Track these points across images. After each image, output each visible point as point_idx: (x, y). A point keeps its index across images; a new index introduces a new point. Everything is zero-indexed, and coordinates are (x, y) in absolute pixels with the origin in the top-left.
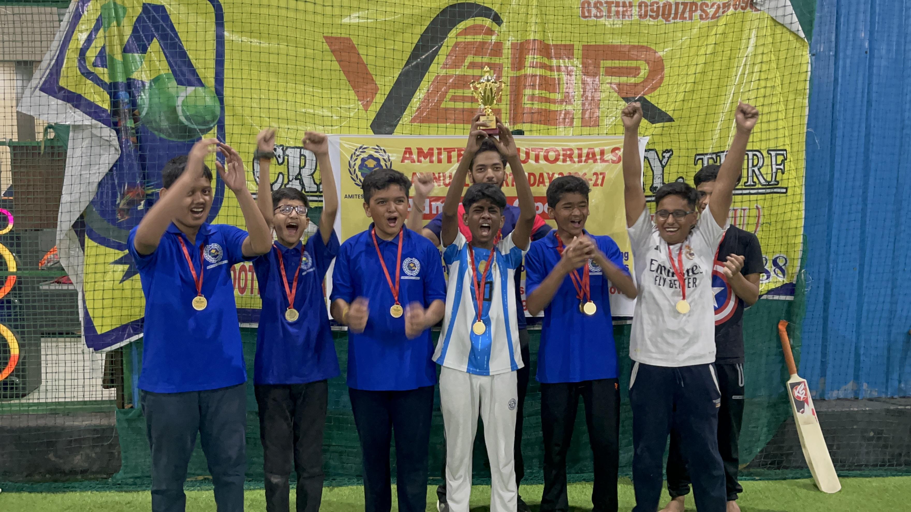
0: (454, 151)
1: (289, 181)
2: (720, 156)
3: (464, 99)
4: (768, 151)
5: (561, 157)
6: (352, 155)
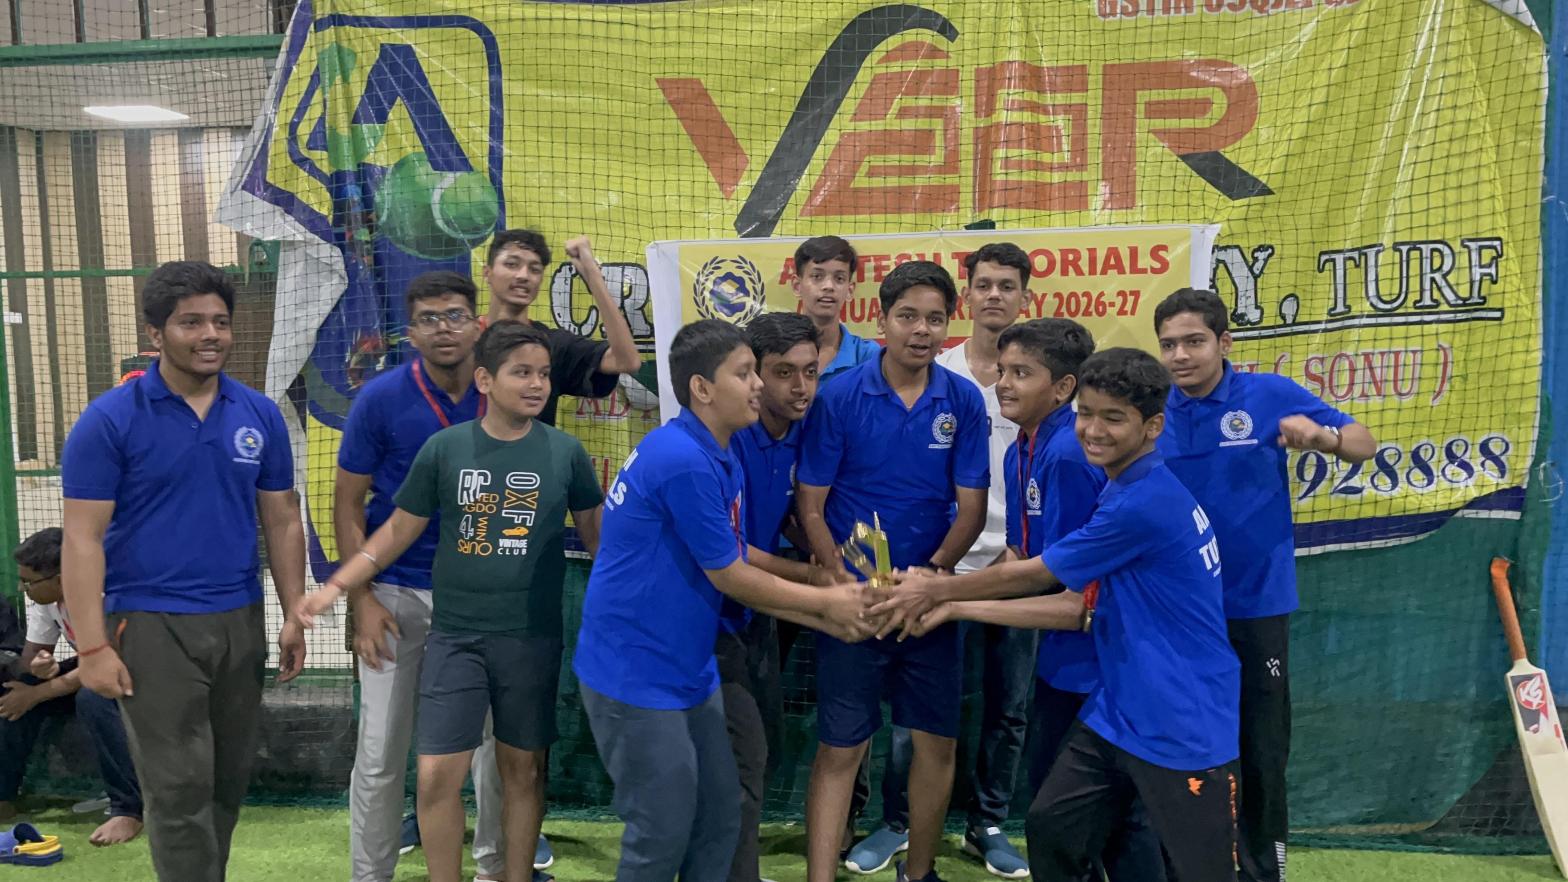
2: (1366, 254)
4: (1462, 242)
5: (1058, 266)
6: (699, 272)
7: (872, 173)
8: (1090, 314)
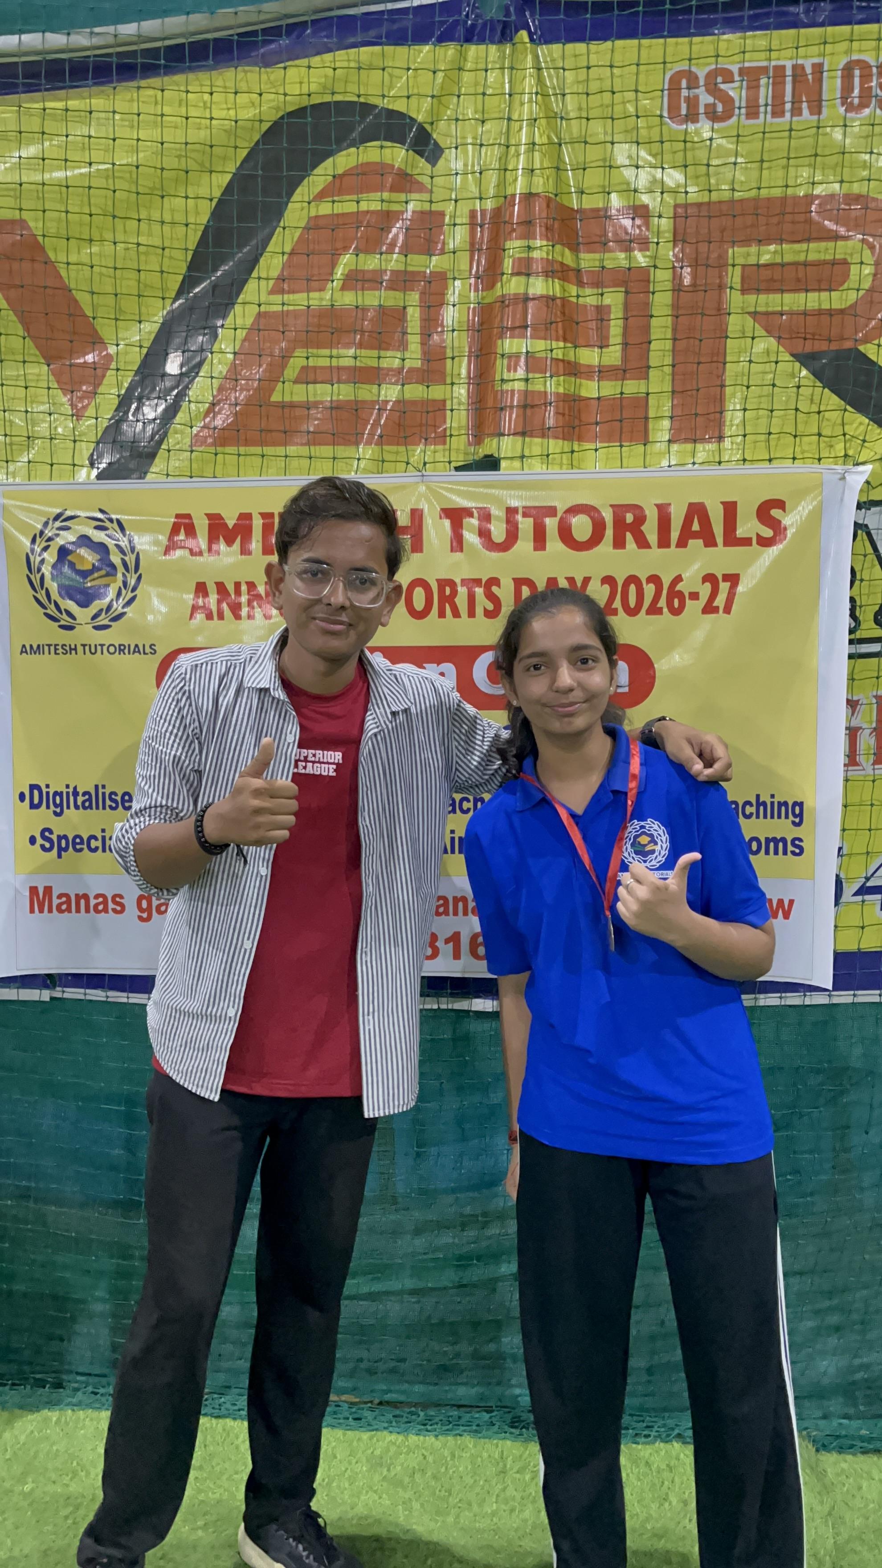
3: (333, 375)
5: (609, 532)
6: (35, 536)
7: (308, 376)
8: (659, 611)
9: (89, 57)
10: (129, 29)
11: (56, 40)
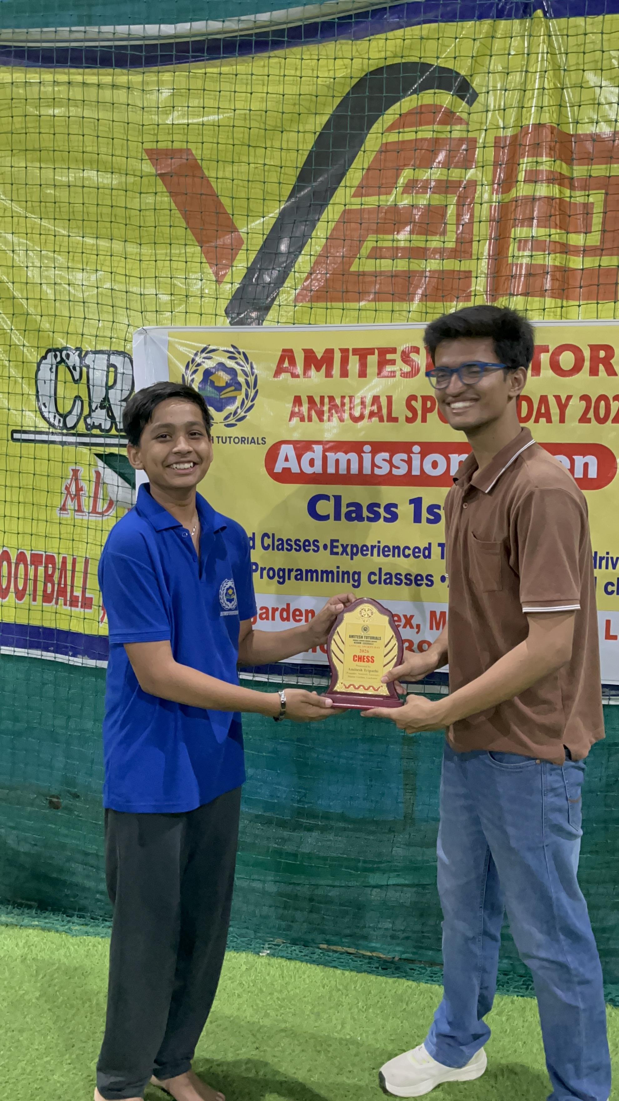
0: (373, 354)
1: (91, 411)
3: (394, 253)
5: (587, 364)
6: (189, 363)
7: (376, 254)
9: (236, 37)
10: (264, 17)
11: (215, 25)
